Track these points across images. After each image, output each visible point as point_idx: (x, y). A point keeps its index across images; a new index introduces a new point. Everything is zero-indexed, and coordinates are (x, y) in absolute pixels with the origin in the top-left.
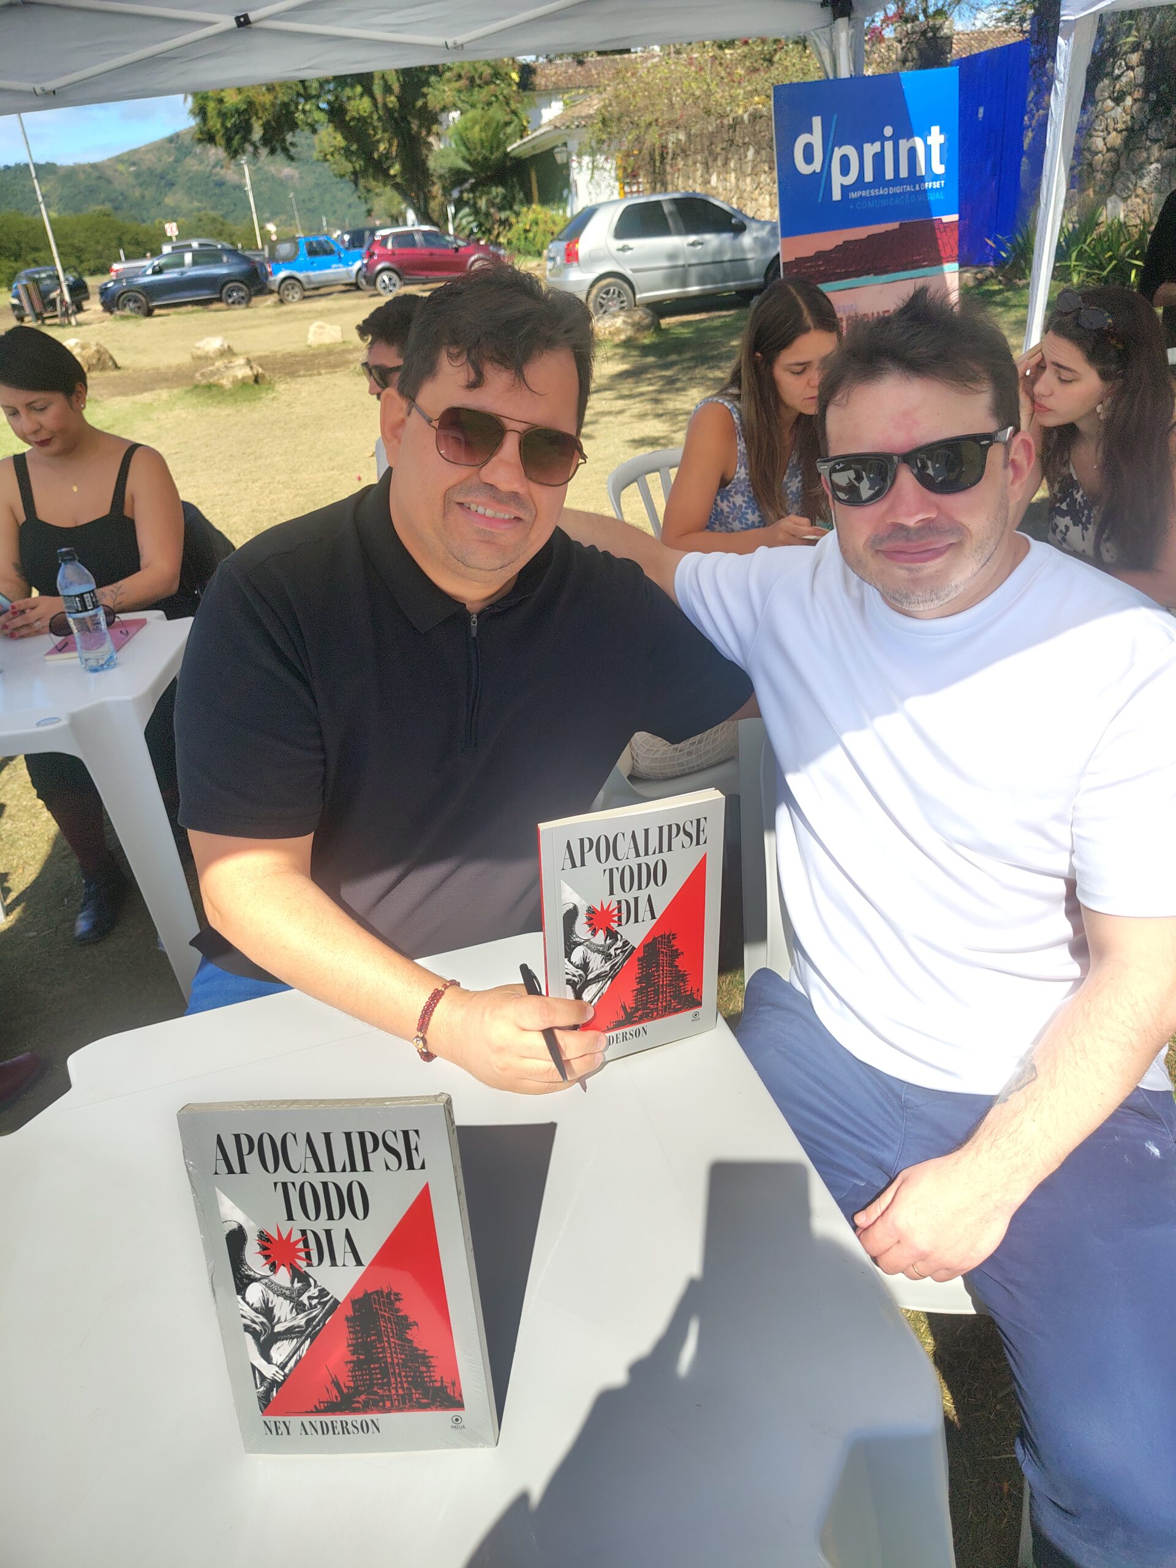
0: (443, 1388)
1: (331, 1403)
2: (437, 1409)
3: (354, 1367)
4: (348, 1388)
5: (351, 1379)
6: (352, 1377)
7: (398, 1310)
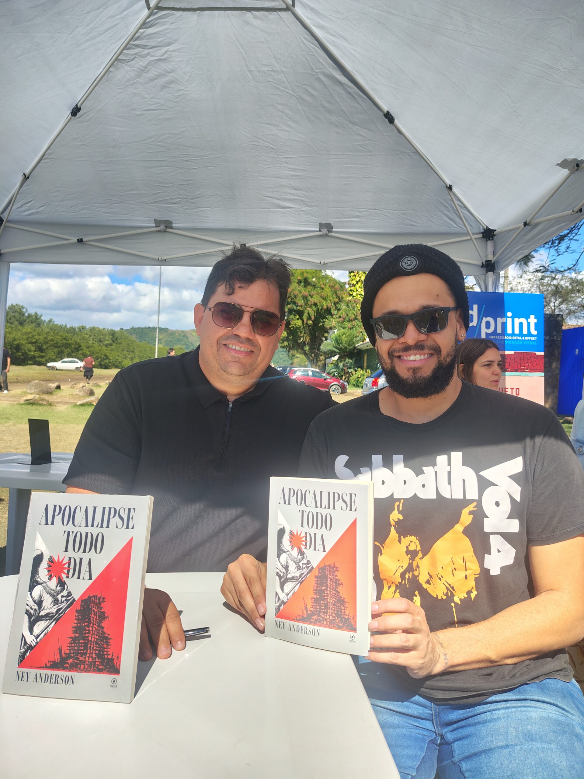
0: (112, 659)
1: (55, 662)
2: (106, 673)
3: (72, 641)
4: (65, 653)
5: (68, 648)
6: (69, 647)
7: (101, 608)
